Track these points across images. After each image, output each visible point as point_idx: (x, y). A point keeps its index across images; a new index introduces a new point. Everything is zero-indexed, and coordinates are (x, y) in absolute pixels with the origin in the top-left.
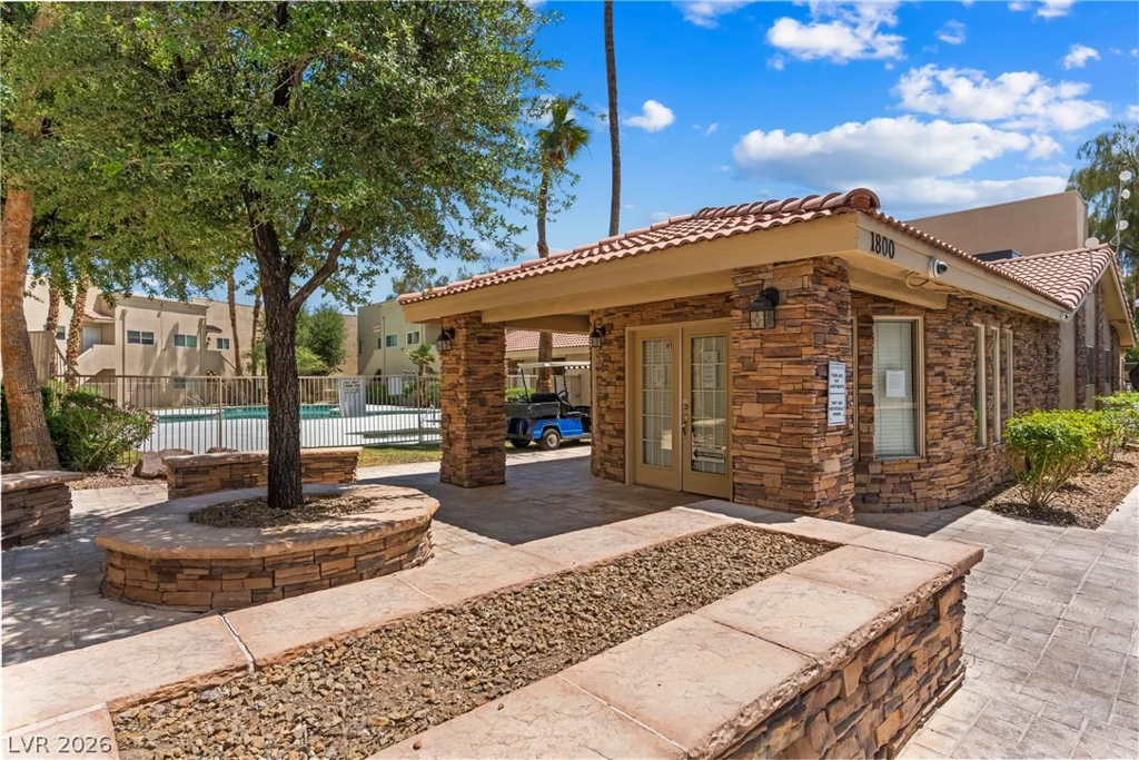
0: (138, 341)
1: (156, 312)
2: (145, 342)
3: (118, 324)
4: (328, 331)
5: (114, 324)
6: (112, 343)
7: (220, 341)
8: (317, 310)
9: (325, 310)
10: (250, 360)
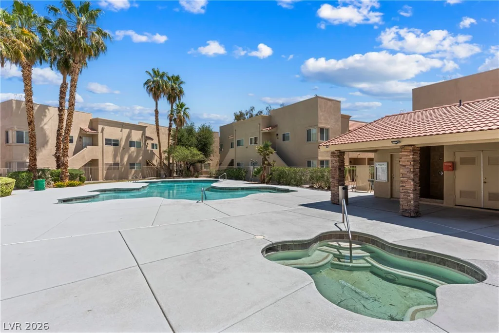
0: (110, 144)
1: (120, 129)
2: (114, 145)
3: (100, 135)
4: (206, 139)
5: (98, 135)
6: (97, 145)
7: (153, 145)
8: (200, 128)
9: (203, 128)
10: (166, 155)
